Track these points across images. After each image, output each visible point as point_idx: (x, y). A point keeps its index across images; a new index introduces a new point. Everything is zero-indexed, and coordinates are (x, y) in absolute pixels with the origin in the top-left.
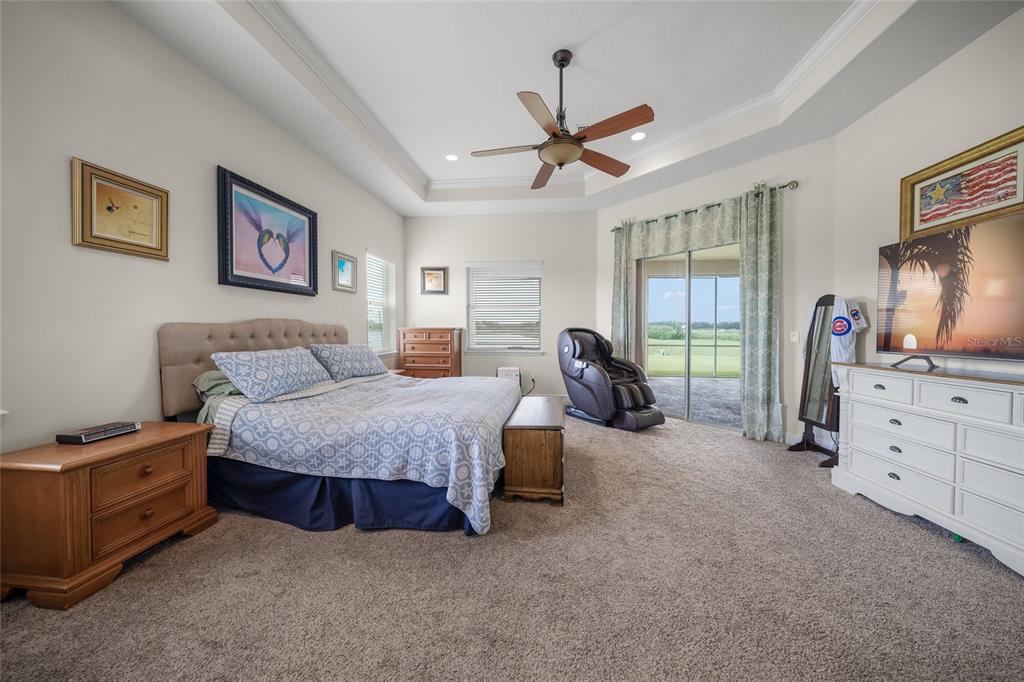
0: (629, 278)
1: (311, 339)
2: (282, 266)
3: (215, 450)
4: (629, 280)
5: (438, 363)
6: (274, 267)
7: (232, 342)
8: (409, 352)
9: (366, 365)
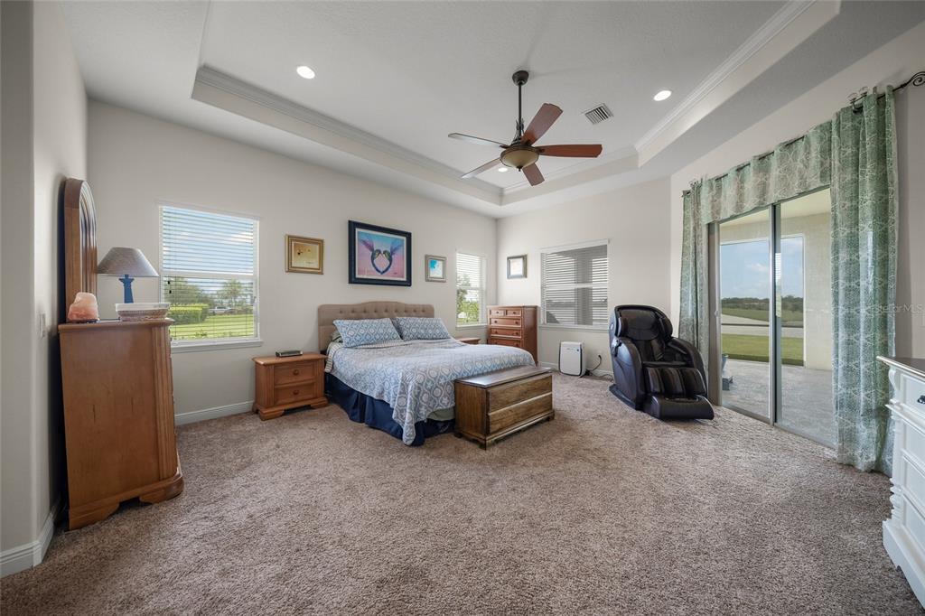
0: (699, 247)
1: (395, 314)
2: (387, 269)
3: (328, 370)
4: (699, 249)
5: (513, 335)
6: (382, 270)
7: (353, 315)
8: (493, 325)
9: (430, 331)
